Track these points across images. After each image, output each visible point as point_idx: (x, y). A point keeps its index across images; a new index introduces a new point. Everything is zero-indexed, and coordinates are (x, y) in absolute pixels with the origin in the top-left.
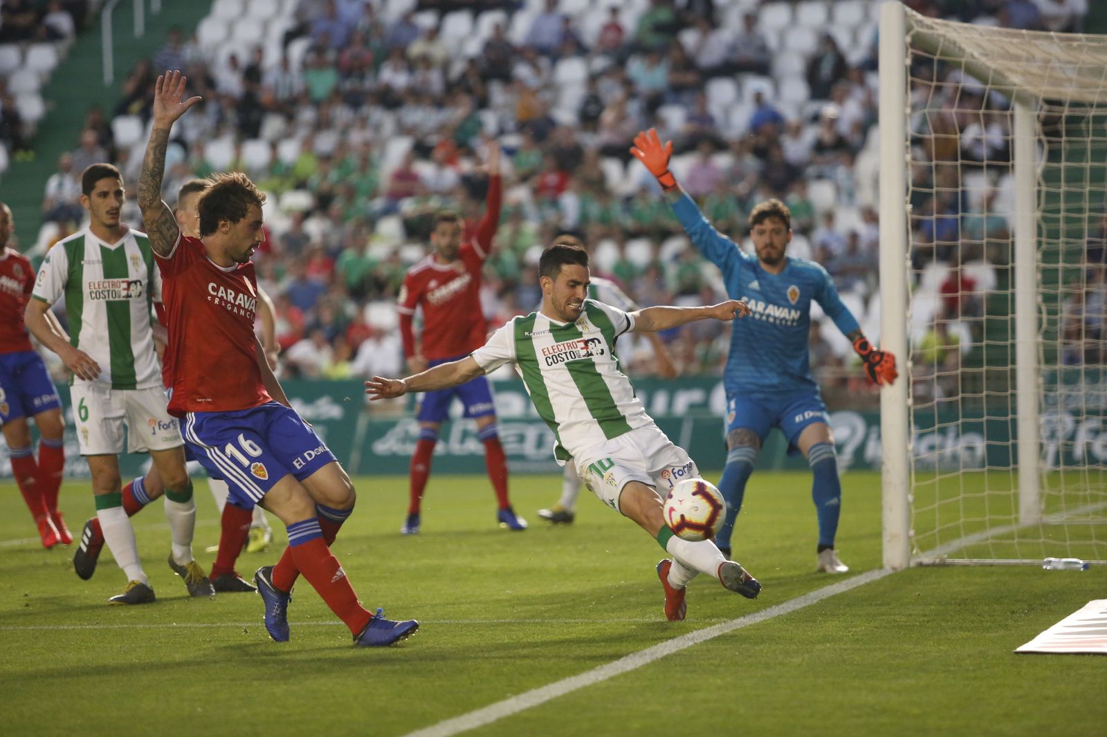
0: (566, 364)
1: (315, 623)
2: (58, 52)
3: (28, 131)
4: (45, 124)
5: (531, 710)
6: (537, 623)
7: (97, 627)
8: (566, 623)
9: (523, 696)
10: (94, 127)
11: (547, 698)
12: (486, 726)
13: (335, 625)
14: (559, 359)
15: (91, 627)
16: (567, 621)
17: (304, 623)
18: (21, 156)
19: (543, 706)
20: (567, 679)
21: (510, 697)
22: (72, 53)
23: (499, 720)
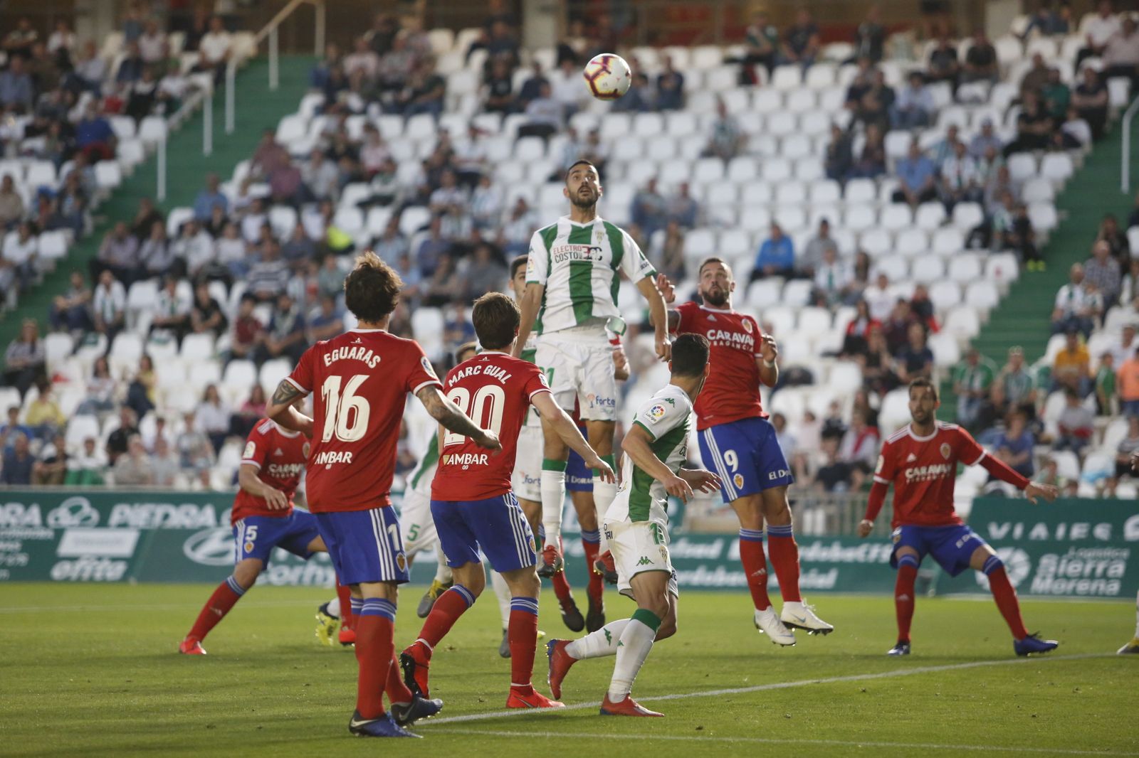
2: (1073, 160)
3: (1040, 240)
4: (1057, 234)
10: (1107, 238)
18: (1031, 265)
22: (1088, 160)
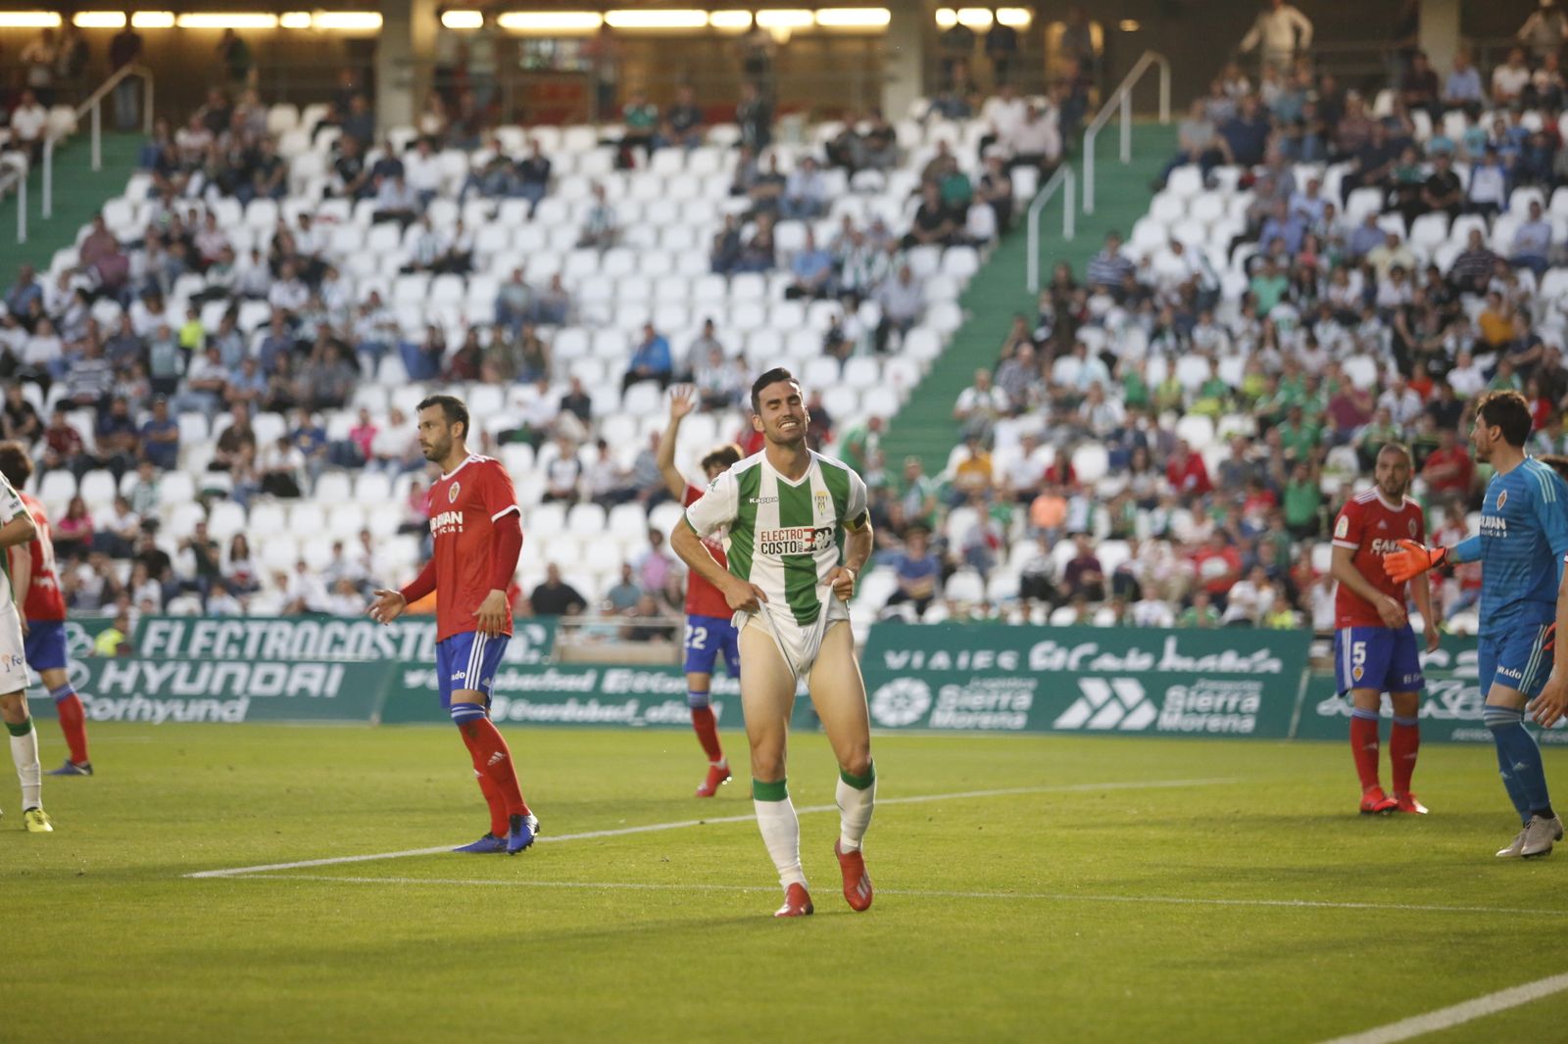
0: (783, 557)
1: (1255, 902)
2: (979, 257)
4: (961, 337)
5: (1509, 1010)
6: (1514, 913)
7: (1011, 895)
8: (1547, 915)
9: (1498, 995)
11: (1528, 998)
12: (1455, 1026)
13: (1278, 905)
14: (777, 549)
15: (1004, 895)
16: (1549, 912)
17: (1243, 902)
19: (1523, 1008)
20: (1551, 979)
21: (1484, 996)
22: (994, 256)
23: (1471, 1021)
